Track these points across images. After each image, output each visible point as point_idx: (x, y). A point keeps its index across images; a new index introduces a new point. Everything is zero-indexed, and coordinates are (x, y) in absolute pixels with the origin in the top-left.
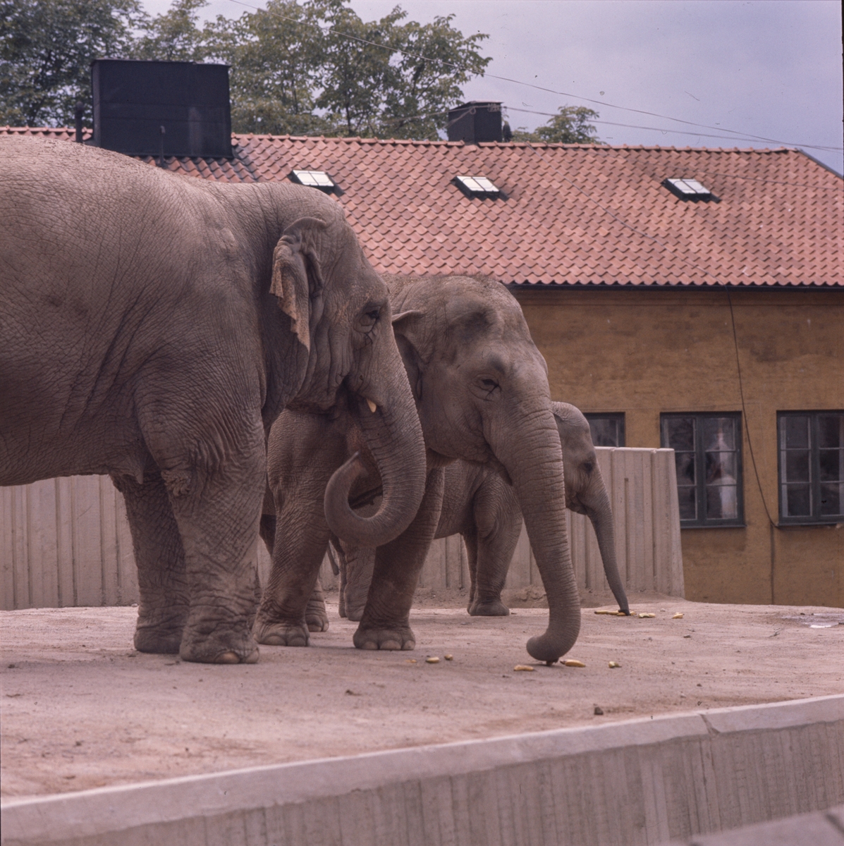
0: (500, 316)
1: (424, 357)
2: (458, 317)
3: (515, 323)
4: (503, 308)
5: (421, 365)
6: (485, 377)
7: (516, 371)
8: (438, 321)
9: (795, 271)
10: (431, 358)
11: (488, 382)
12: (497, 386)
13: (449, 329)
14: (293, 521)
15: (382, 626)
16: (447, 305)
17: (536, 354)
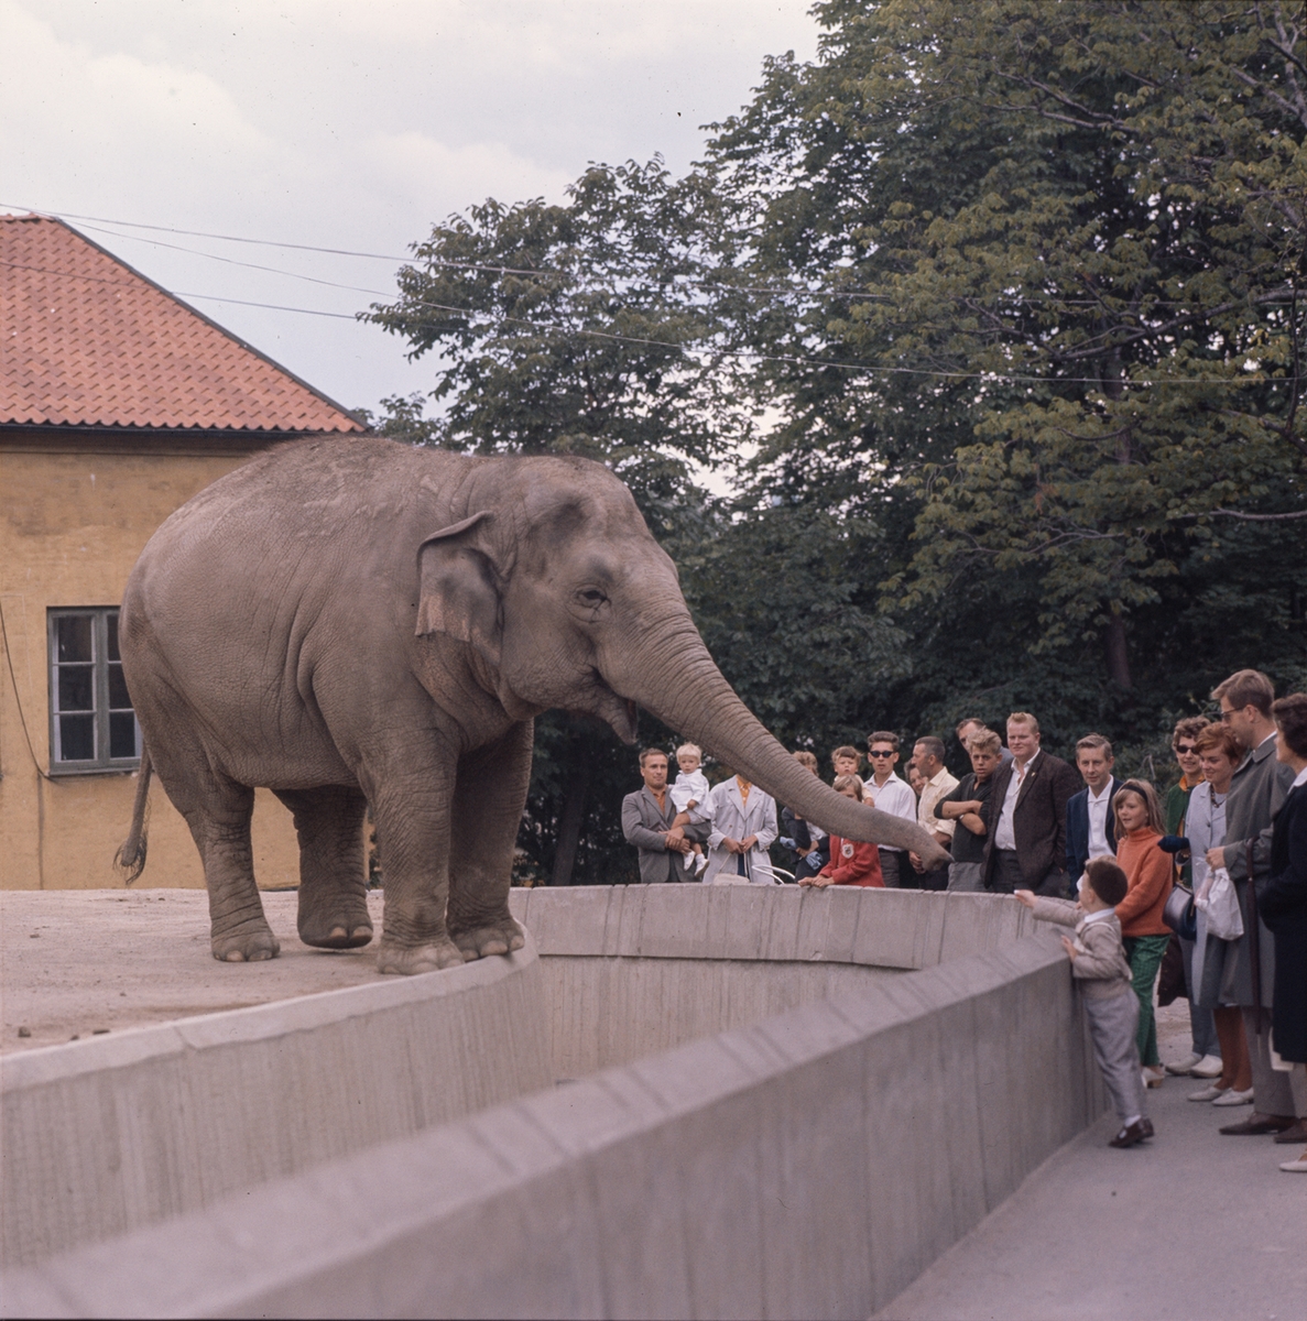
0: (600, 505)
1: (503, 573)
2: (542, 513)
3: (623, 513)
4: (603, 494)
5: (499, 584)
6: (587, 588)
7: (628, 575)
8: (518, 522)
9: (73, 405)
10: (511, 572)
11: (592, 595)
12: (604, 599)
13: (533, 530)
14: (394, 810)
15: (475, 926)
16: (527, 500)
17: (658, 553)
